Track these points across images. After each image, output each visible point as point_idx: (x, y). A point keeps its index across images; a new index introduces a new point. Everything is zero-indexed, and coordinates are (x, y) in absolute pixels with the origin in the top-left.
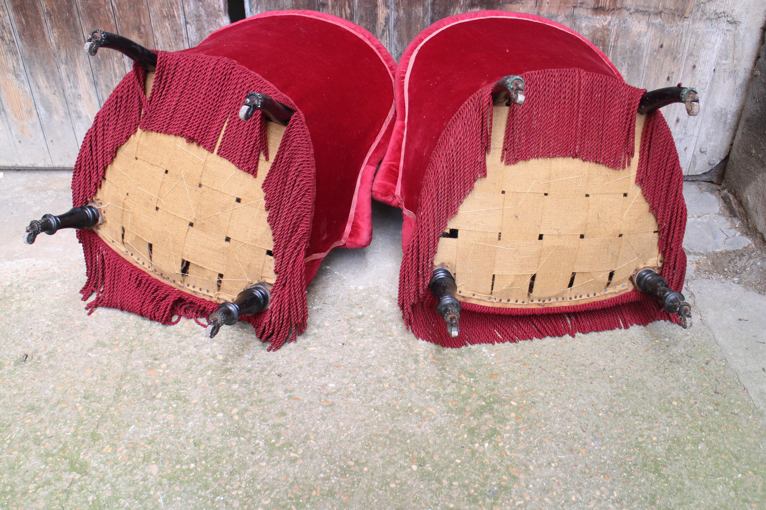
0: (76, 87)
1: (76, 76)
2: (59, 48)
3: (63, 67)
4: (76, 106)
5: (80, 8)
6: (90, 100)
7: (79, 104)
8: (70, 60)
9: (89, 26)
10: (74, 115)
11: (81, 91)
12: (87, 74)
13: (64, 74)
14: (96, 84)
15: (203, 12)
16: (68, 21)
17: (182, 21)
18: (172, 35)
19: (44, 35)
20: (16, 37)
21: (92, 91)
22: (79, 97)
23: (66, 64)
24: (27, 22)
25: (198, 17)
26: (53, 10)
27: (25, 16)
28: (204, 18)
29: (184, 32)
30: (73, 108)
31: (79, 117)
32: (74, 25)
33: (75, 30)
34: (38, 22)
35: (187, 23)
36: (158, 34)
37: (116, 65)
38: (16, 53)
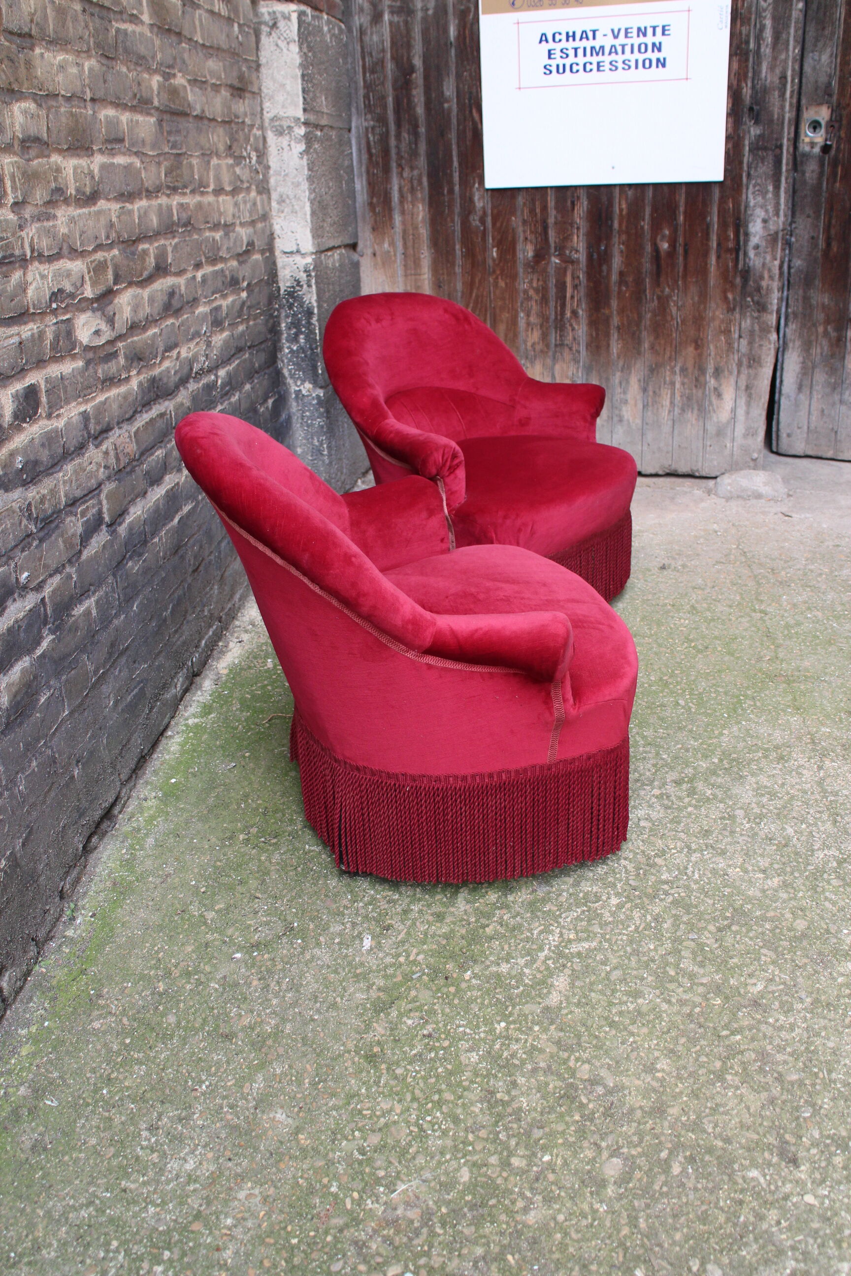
0: (625, 393)
1: (628, 382)
2: (619, 357)
3: (618, 374)
4: (620, 410)
5: (648, 323)
6: (636, 405)
7: (624, 408)
8: (626, 369)
9: (652, 338)
10: (616, 419)
11: (629, 396)
12: (639, 381)
13: (617, 381)
14: (645, 390)
15: (756, 327)
16: (634, 334)
17: (737, 336)
18: (725, 347)
19: (608, 345)
20: (583, 349)
21: (639, 397)
22: (626, 402)
23: (622, 371)
24: (597, 334)
25: (752, 333)
26: (623, 324)
27: (597, 330)
28: (757, 332)
29: (736, 345)
30: (617, 412)
31: (621, 421)
32: (639, 338)
33: (639, 342)
34: (608, 335)
35: (740, 337)
36: (712, 347)
37: (668, 373)
38: (579, 362)
